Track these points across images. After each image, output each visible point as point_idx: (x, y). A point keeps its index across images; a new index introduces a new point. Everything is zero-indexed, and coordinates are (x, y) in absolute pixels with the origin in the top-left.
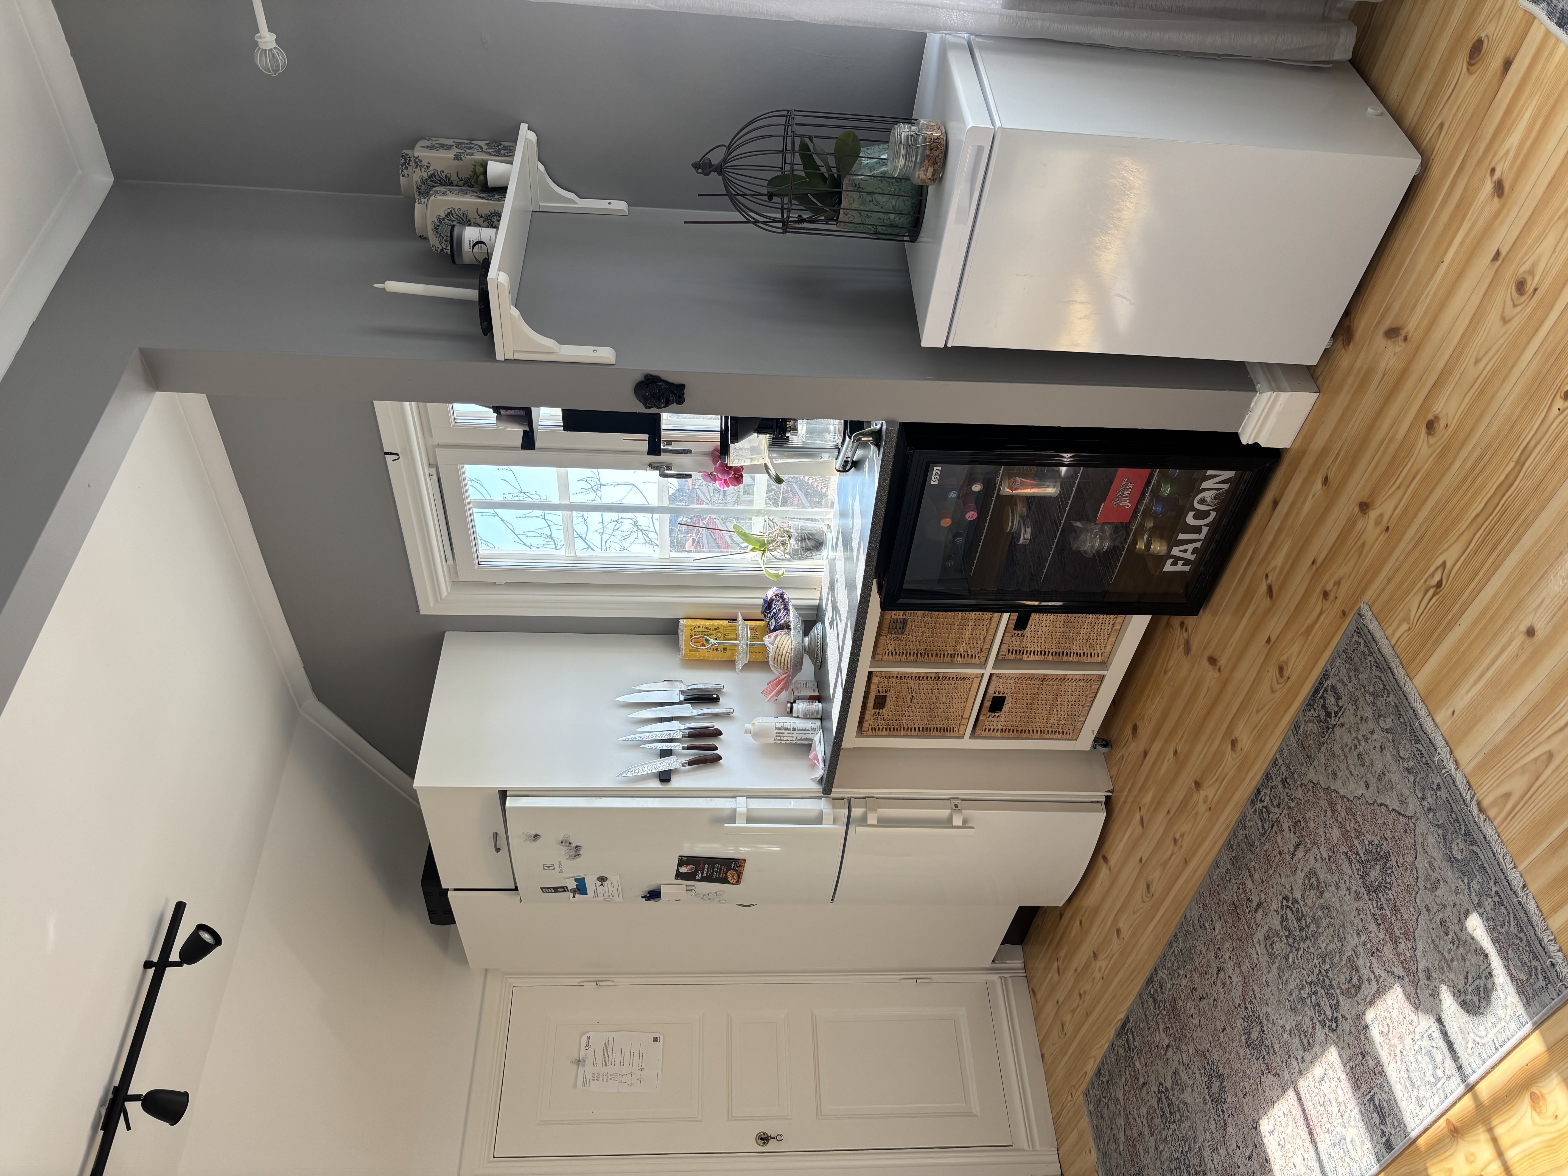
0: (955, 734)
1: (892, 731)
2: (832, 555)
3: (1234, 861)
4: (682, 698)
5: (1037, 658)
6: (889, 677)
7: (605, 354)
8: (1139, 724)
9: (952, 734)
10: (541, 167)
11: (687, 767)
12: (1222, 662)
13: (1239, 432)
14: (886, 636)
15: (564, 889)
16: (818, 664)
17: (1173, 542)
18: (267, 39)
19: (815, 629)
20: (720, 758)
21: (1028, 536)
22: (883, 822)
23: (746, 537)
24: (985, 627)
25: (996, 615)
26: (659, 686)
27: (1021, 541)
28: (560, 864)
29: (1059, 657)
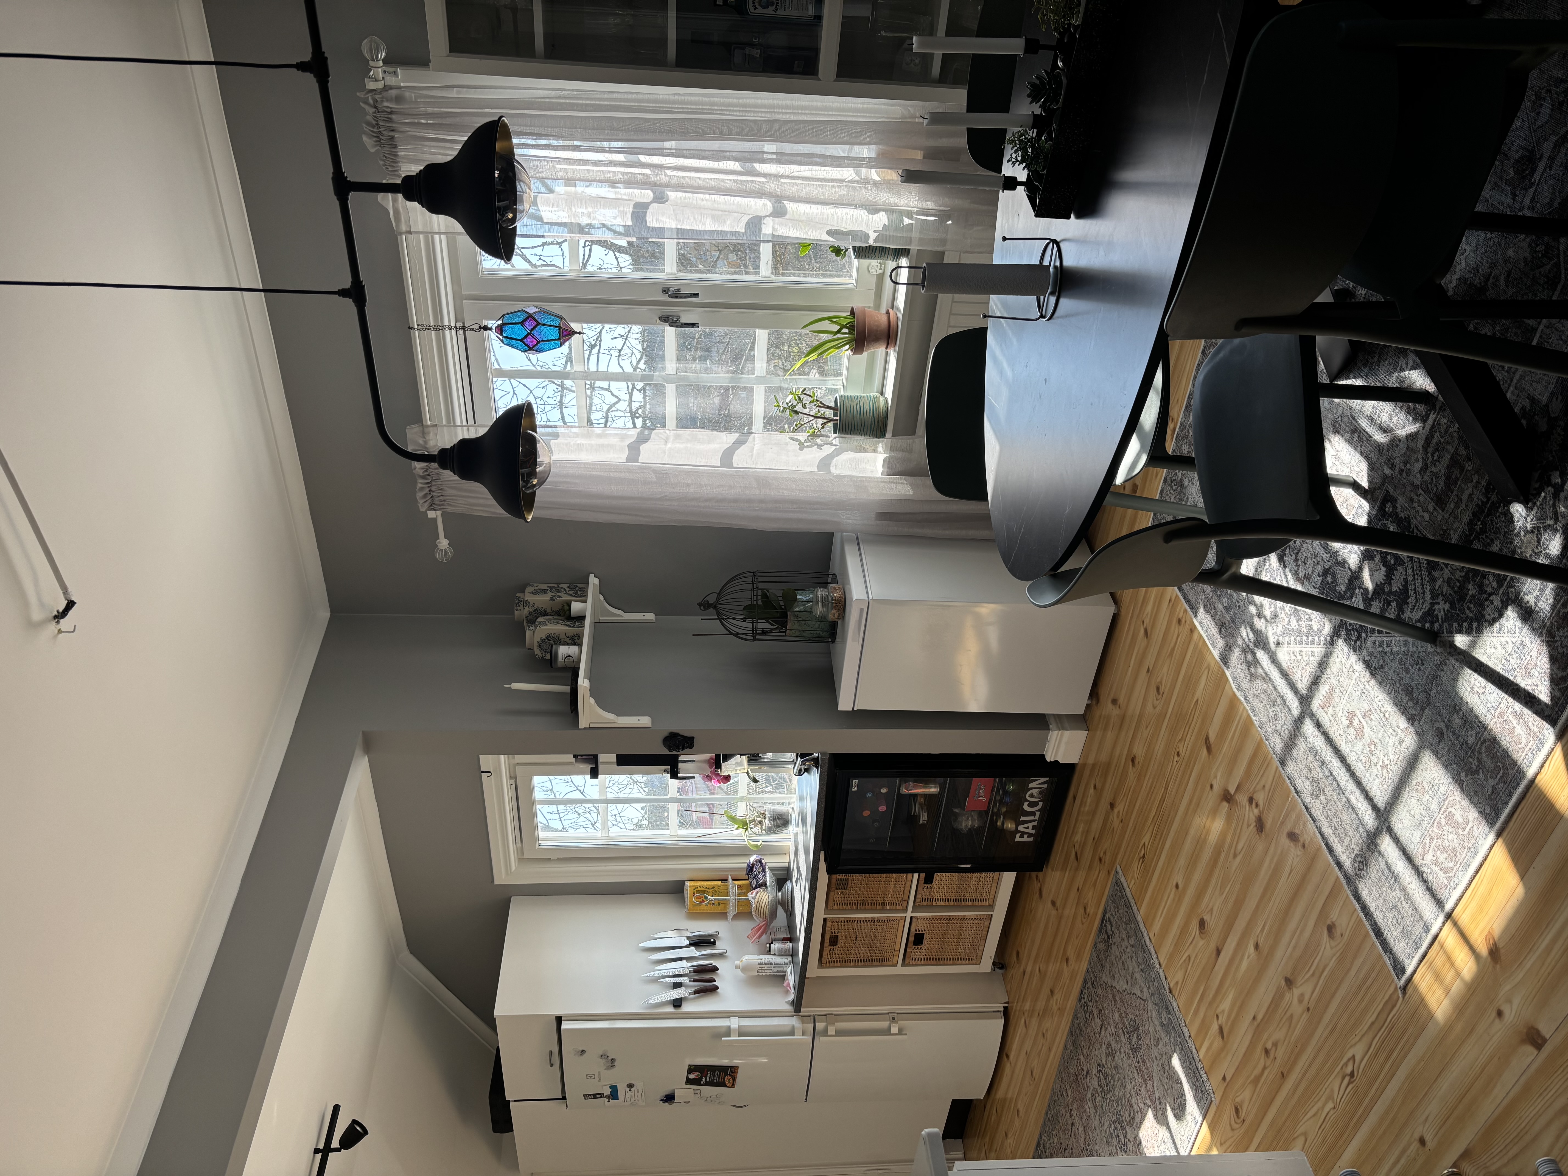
0: (890, 963)
1: (844, 962)
2: (796, 830)
3: (1074, 1043)
4: (688, 942)
5: (943, 903)
6: (839, 921)
7: (645, 721)
8: (1020, 951)
9: (888, 963)
10: (601, 597)
11: (693, 996)
12: (1058, 904)
13: (1044, 754)
14: (834, 891)
15: (601, 1096)
16: (789, 913)
17: (1019, 823)
18: (443, 543)
19: (785, 885)
20: (717, 988)
21: (925, 818)
22: (839, 1033)
23: (733, 819)
24: (903, 883)
25: (910, 875)
26: (670, 934)
27: (921, 822)
28: (599, 1074)
29: (959, 903)
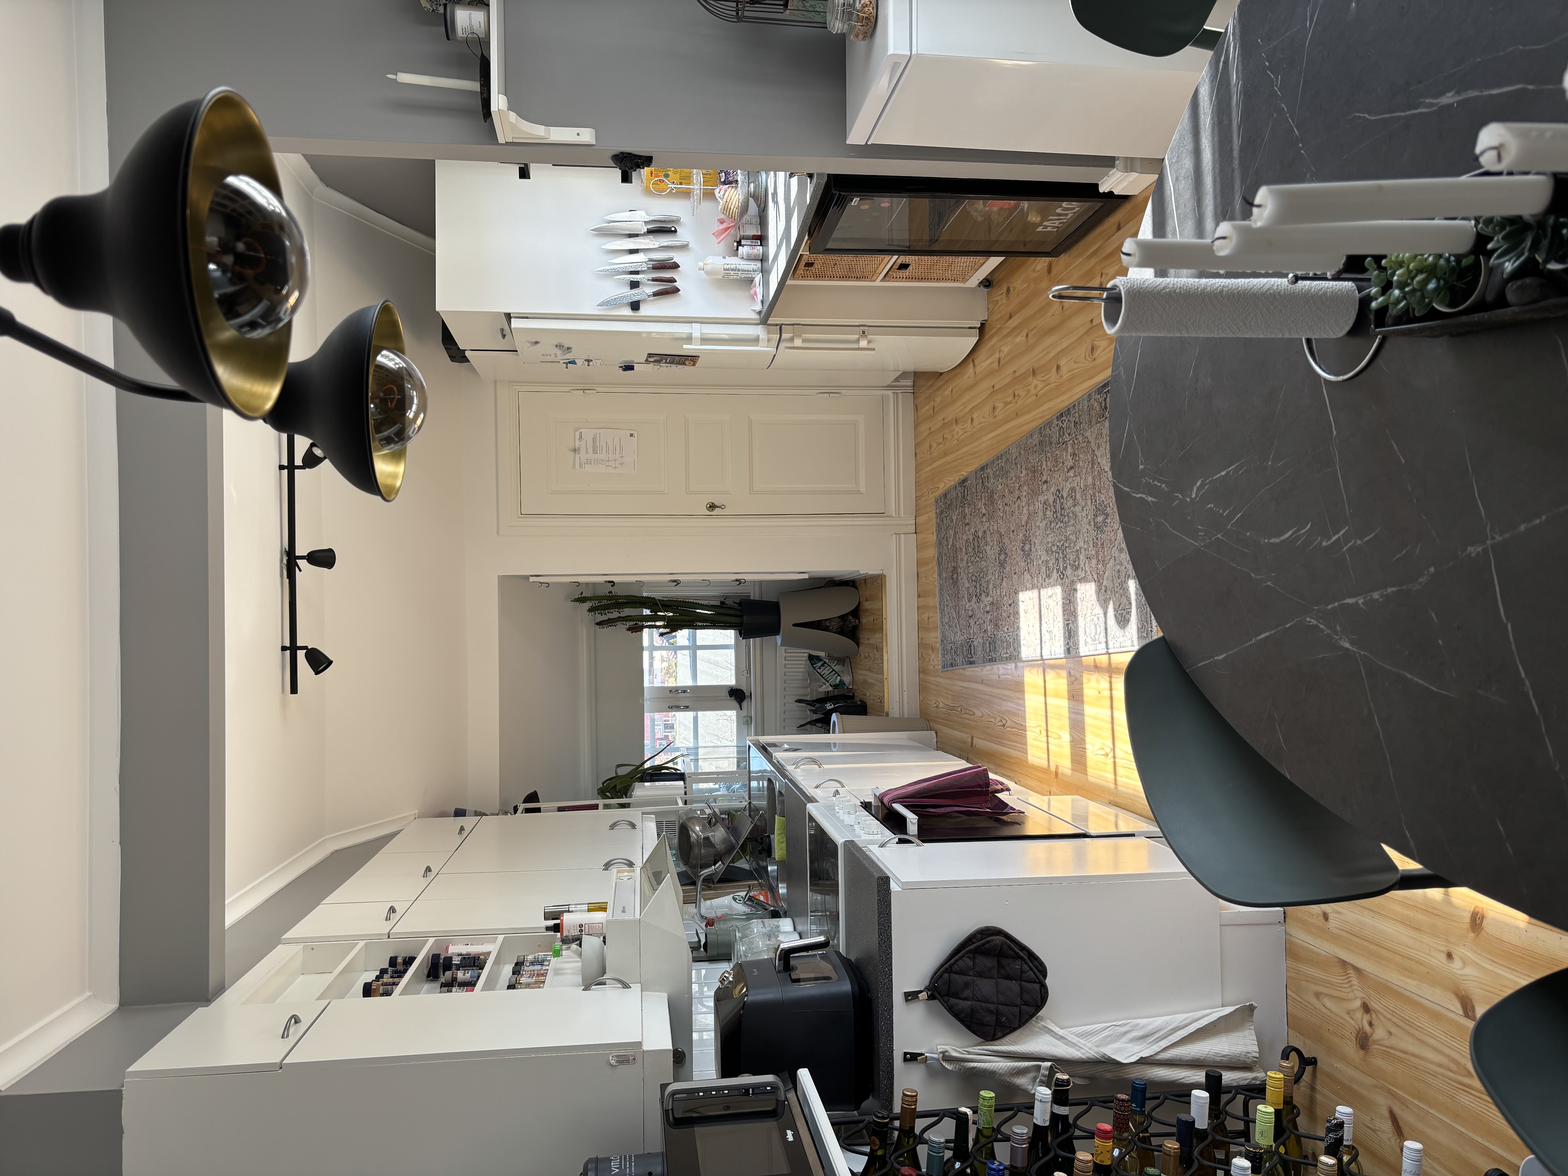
0: (869, 278)
1: (819, 277)
3: (1040, 442)
4: (647, 229)
8: (1013, 288)
11: (653, 298)
13: (1100, 183)
16: (762, 210)
19: (759, 175)
20: (678, 291)
22: (806, 344)
26: (625, 216)
